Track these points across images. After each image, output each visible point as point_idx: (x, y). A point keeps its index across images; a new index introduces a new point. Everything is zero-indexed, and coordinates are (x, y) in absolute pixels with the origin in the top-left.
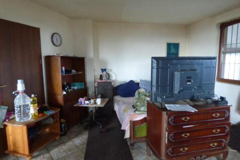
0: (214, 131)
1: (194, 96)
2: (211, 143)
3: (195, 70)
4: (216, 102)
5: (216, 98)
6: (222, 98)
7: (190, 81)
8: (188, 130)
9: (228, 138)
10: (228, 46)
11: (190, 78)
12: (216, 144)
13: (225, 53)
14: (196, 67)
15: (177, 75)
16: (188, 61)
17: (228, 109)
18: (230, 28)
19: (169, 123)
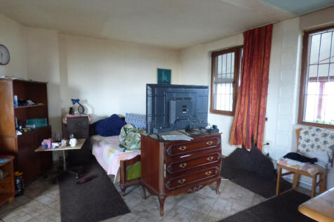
0: (208, 159)
1: (189, 126)
2: (206, 171)
3: (189, 99)
4: (209, 131)
5: (209, 127)
6: (214, 127)
7: (185, 110)
8: (185, 160)
9: (221, 165)
10: (219, 76)
11: (185, 106)
12: (210, 172)
13: (216, 83)
14: (190, 96)
15: (173, 104)
16: (183, 89)
17: (219, 136)
18: (220, 57)
19: (166, 154)
